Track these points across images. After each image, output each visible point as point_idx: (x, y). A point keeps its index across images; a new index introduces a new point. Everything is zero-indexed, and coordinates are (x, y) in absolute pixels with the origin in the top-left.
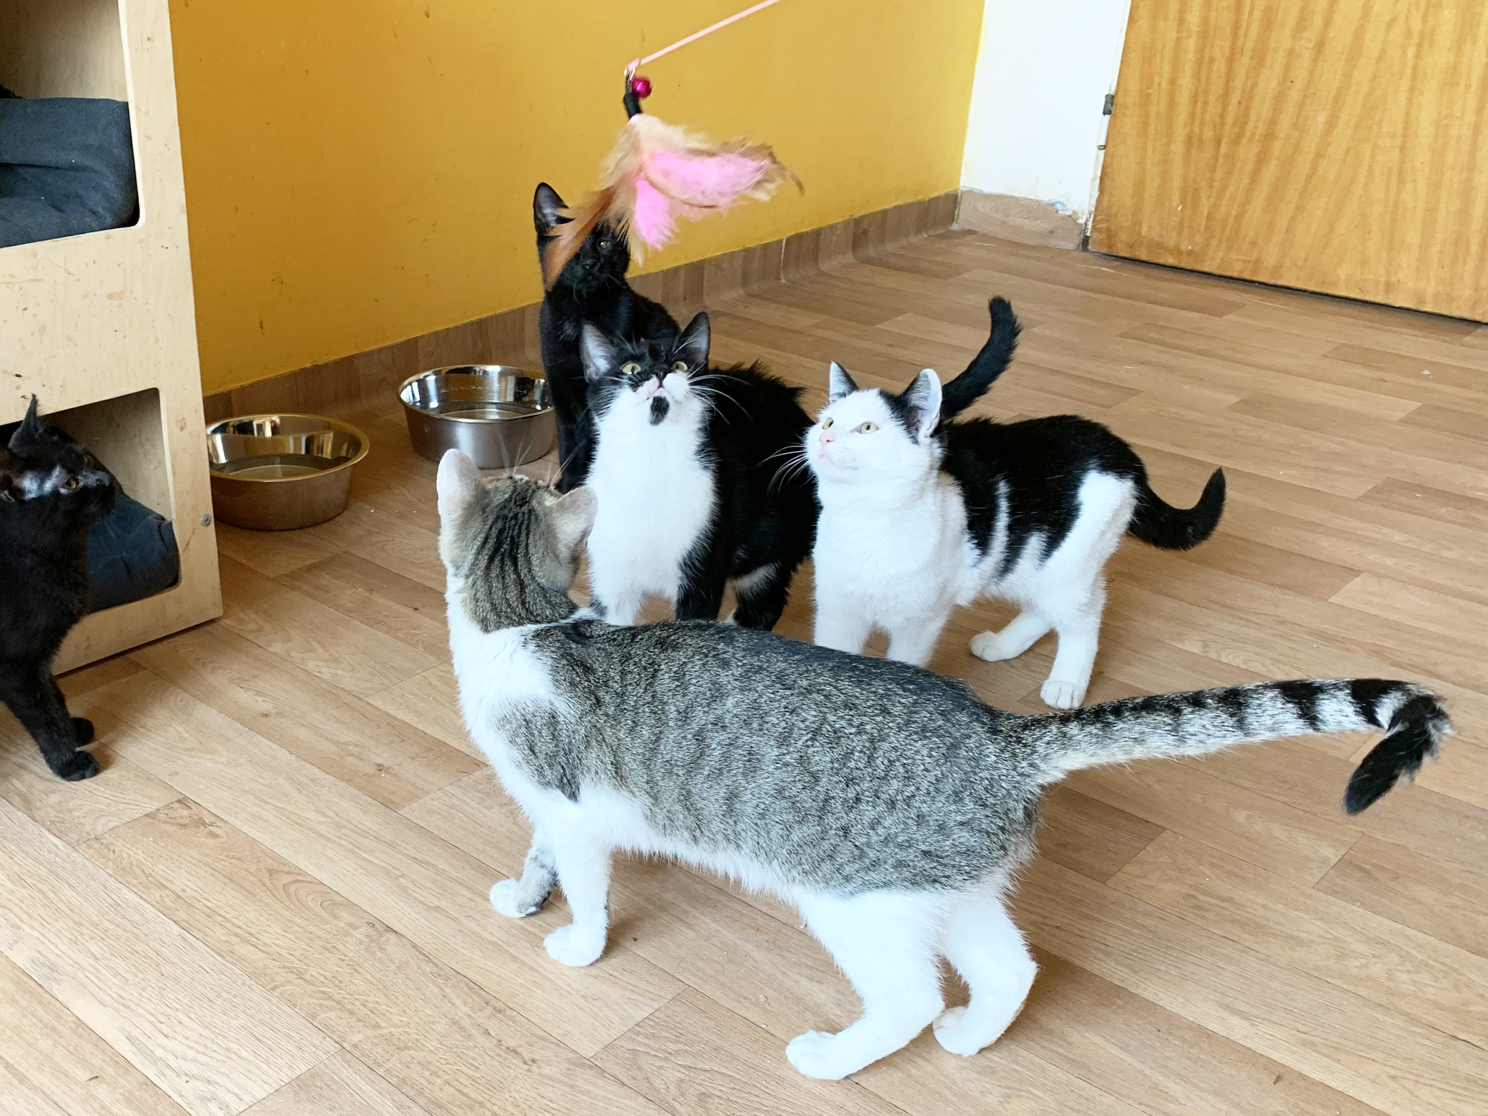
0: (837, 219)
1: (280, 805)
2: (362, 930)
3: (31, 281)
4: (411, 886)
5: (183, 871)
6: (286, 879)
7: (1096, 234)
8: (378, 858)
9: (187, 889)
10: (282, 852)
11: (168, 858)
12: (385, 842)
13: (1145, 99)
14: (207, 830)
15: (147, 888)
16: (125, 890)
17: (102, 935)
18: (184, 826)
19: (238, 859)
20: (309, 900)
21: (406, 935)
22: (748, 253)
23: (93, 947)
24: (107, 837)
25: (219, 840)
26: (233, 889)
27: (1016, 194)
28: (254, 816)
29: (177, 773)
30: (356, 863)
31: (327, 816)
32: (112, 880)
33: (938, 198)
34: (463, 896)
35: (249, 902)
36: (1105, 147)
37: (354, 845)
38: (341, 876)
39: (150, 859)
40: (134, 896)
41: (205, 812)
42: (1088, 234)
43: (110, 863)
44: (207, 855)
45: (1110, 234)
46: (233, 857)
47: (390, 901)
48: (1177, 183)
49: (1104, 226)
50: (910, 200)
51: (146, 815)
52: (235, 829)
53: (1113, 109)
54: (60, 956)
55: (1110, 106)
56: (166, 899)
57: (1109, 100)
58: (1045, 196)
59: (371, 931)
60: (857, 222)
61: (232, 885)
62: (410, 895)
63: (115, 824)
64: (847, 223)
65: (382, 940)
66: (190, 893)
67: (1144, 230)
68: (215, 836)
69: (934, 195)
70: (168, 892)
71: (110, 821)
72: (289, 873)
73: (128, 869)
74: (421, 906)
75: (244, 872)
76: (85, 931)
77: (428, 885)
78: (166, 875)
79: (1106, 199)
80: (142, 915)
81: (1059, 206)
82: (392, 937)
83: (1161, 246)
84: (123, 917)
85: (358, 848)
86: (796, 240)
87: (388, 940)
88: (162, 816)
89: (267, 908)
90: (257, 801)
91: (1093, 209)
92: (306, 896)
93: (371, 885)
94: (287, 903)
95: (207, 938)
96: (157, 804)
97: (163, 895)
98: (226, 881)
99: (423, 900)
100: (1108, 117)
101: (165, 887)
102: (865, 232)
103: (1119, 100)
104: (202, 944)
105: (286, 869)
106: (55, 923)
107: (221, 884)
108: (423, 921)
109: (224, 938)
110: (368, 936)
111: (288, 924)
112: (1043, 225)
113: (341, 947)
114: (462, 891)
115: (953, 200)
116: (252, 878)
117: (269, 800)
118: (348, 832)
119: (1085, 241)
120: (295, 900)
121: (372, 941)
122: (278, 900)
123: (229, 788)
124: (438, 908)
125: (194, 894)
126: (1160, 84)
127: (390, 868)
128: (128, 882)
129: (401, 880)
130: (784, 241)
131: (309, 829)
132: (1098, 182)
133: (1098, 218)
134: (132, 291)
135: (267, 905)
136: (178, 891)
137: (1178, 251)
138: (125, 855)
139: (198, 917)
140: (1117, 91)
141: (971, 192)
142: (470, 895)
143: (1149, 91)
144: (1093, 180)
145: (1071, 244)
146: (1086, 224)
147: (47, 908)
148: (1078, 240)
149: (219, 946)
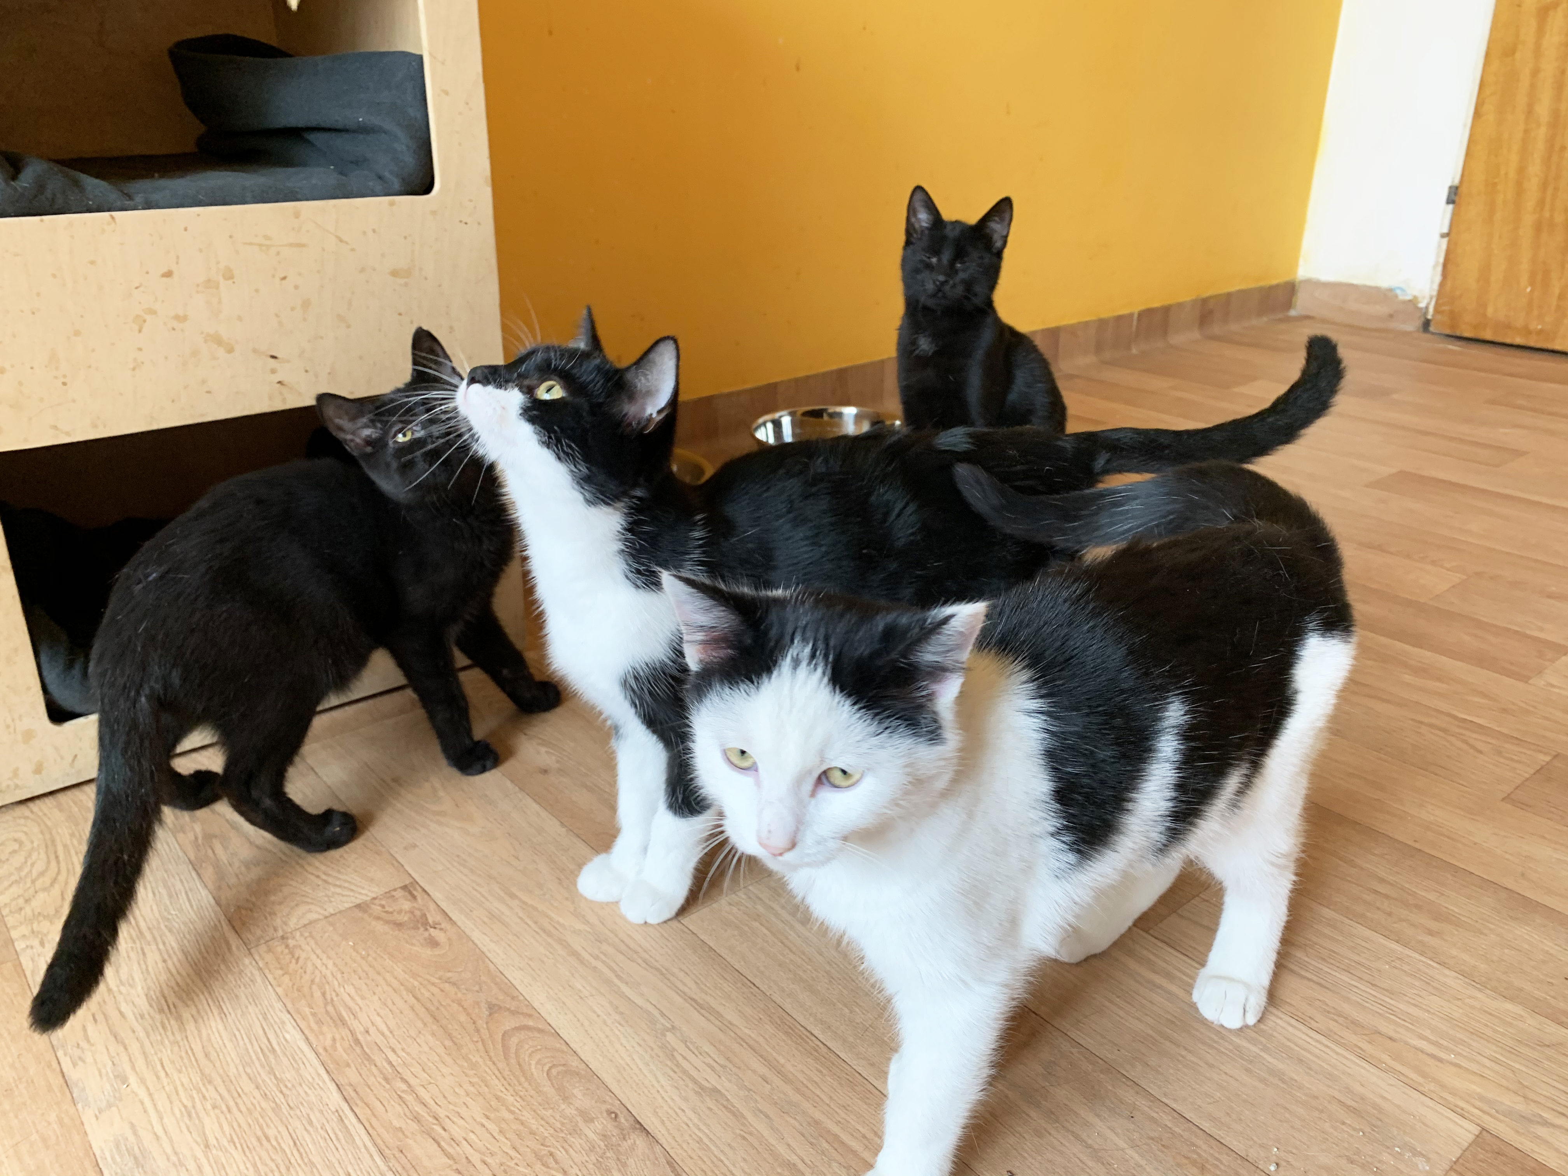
0: (1186, 297)
1: (530, 902)
2: (597, 1126)
3: (291, 245)
4: (681, 1048)
5: (376, 998)
6: (509, 1023)
7: (1439, 317)
8: (642, 995)
9: (372, 1030)
10: (516, 977)
11: (363, 975)
12: (657, 969)
13: (1491, 187)
14: (426, 934)
15: (319, 1022)
16: (290, 1026)
17: (231, 1103)
18: (399, 925)
19: (454, 984)
20: (533, 1063)
21: (662, 1141)
22: (1102, 323)
23: (210, 1125)
24: (298, 934)
25: (437, 951)
26: (433, 1034)
27: (1355, 282)
28: (492, 916)
29: (414, 846)
30: (611, 1003)
31: (587, 922)
32: (278, 1005)
33: (1277, 286)
34: (754, 1071)
35: (448, 1060)
36: (1447, 235)
37: (614, 971)
38: (586, 1023)
39: (339, 976)
40: (298, 1036)
41: (432, 906)
42: (1429, 317)
43: (286, 979)
44: (415, 976)
45: (1454, 317)
46: (448, 981)
47: (646, 1072)
48: (1525, 266)
49: (1446, 308)
50: (1252, 285)
51: (358, 906)
52: (463, 936)
53: (1457, 199)
54: (158, 1138)
55: (1454, 196)
56: (338, 1045)
57: (1453, 190)
58: (1384, 282)
59: (610, 1126)
60: (1205, 301)
61: (435, 1027)
62: (678, 1065)
63: (314, 916)
64: (1195, 301)
65: (625, 1145)
66: (375, 1036)
67: (1490, 311)
68: (433, 943)
69: (1274, 282)
70: (345, 1032)
71: (310, 911)
72: (514, 1013)
73: (306, 990)
74: (691, 1085)
75: (455, 1006)
76: (211, 1093)
77: (707, 1048)
78: (351, 1004)
79: (1449, 284)
80: (297, 1070)
81: (1398, 292)
82: (640, 1142)
83: (1508, 326)
84: (272, 1072)
85: (618, 976)
86: (1147, 314)
87: (633, 1148)
88: (376, 909)
89: (471, 1073)
90: (502, 894)
91: (1435, 293)
92: (530, 1055)
93: (624, 1041)
94: (501, 1065)
95: (374, 1121)
96: (376, 889)
97: (338, 1037)
98: (429, 1019)
99: (694, 1073)
100: (1451, 206)
101: (344, 1023)
102: (1211, 312)
103: (1464, 190)
104: (363, 1132)
105: (513, 1005)
106: (176, 1076)
107: (420, 1025)
108: (689, 1113)
109: (396, 1123)
110: (605, 1137)
111: (494, 1103)
112: (1381, 310)
113: (560, 1154)
114: (755, 1063)
115: (1291, 289)
116: (463, 1018)
117: (520, 894)
118: (611, 950)
119: (1426, 324)
120: (513, 1061)
121: (609, 1147)
122: (490, 1058)
123: (472, 871)
124: (715, 1091)
125: (380, 1040)
126: (1506, 174)
127: (656, 1013)
128: (298, 1012)
129: (670, 1037)
130: (1136, 316)
131: (560, 941)
132: (1440, 269)
133: (1441, 301)
134: (421, 270)
135: (474, 1066)
136: (359, 1029)
137: (1528, 332)
138: (310, 968)
139: (371, 1080)
140: (1461, 181)
141: (1308, 282)
142: (763, 1070)
143: (1496, 180)
144: (1435, 267)
145: (1412, 326)
146: (1427, 308)
147: (176, 1049)
148: (1418, 323)
149: (386, 1136)
